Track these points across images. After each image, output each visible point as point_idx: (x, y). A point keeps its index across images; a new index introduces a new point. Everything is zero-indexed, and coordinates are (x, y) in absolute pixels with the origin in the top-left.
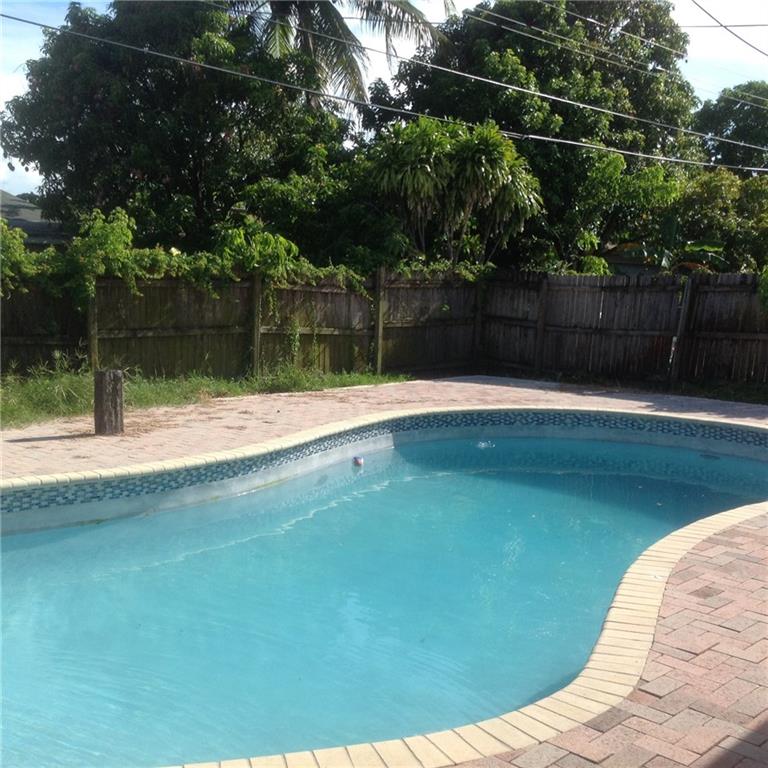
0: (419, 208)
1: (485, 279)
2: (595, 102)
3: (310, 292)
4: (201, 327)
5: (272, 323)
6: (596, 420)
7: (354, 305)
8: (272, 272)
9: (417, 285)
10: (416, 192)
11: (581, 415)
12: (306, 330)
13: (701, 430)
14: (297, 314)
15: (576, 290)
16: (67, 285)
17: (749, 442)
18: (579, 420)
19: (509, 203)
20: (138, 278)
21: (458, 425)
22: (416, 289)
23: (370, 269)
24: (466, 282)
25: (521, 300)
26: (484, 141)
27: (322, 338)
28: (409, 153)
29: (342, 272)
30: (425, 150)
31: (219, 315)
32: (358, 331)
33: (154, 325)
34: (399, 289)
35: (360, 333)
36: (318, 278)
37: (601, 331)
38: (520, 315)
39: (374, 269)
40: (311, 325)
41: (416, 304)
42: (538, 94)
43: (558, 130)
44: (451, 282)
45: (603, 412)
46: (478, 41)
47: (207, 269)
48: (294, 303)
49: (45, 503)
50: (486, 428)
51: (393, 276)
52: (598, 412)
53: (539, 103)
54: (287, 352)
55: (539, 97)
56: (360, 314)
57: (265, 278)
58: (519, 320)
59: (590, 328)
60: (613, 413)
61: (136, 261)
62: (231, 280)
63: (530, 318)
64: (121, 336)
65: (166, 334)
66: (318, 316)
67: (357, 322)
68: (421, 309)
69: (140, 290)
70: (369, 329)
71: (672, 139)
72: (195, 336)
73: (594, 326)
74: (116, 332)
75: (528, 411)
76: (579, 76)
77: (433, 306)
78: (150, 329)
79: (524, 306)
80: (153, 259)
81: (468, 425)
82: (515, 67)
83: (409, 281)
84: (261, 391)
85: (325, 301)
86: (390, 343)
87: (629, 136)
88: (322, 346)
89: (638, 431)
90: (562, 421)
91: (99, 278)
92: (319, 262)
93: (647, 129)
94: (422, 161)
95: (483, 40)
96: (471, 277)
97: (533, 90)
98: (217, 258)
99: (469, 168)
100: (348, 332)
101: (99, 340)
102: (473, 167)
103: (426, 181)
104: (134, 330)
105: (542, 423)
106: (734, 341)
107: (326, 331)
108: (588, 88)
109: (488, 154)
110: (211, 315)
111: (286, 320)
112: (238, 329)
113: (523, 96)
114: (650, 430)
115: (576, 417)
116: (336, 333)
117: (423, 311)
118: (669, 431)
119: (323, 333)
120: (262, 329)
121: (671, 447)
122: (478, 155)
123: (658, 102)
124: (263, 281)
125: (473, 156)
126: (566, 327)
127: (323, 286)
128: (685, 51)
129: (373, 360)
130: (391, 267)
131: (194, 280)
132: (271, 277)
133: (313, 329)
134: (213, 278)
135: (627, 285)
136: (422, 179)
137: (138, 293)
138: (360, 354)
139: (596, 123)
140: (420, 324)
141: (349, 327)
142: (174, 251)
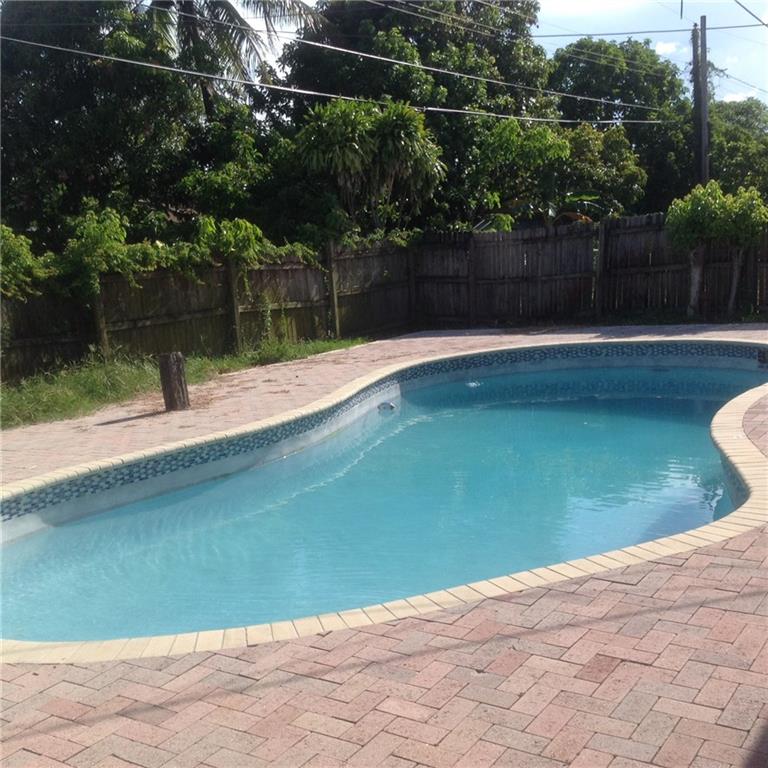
0: (349, 184)
1: (414, 243)
2: (472, 71)
3: (274, 270)
4: (189, 313)
5: (246, 302)
6: (559, 352)
7: (311, 279)
8: (245, 254)
9: (361, 255)
10: (347, 170)
11: (547, 349)
12: (275, 306)
13: (650, 350)
14: (266, 291)
15: (501, 245)
16: (74, 284)
17: (693, 354)
18: (545, 354)
19: (420, 172)
20: (134, 272)
21: (447, 371)
22: (359, 259)
23: (320, 244)
24: (400, 248)
25: (451, 259)
26: (401, 116)
27: (288, 312)
28: (335, 133)
29: (299, 249)
30: (350, 129)
31: (202, 300)
32: (317, 301)
33: (150, 314)
34: (345, 260)
35: (318, 304)
36: (280, 257)
37: (528, 279)
38: (451, 273)
39: (323, 244)
40: (277, 300)
41: (360, 273)
42: (422, 67)
43: (444, 100)
44: (388, 250)
45: (564, 345)
46: (363, 21)
47: (190, 257)
48: (262, 280)
49: (187, 464)
50: (469, 370)
51: (339, 248)
52: (560, 345)
53: (424, 76)
54: (262, 327)
55: (423, 70)
56: (316, 286)
57: (239, 260)
58: (450, 277)
59: (517, 277)
60: (574, 344)
61: (129, 256)
62: (211, 266)
63: (460, 274)
64: (124, 327)
65: (161, 322)
66: (283, 291)
67: (315, 295)
68: (365, 278)
69: (137, 282)
70: (324, 299)
71: (534, 100)
72: (185, 321)
73: (521, 275)
74: (120, 324)
75: (502, 353)
76: (454, 48)
77: (374, 273)
78: (147, 319)
79: (453, 264)
80: (143, 253)
81: (454, 370)
82: (400, 44)
83: (352, 252)
84: (254, 365)
85: (287, 278)
86: (344, 310)
87: (501, 100)
88: (289, 319)
89: (598, 358)
90: (531, 357)
91: (102, 275)
92: (279, 243)
93: (514, 93)
94: (348, 140)
95: (368, 21)
96: (403, 243)
97: (418, 64)
98: (195, 245)
99: (390, 142)
100: (309, 304)
101: (108, 333)
102: (394, 142)
103: (355, 159)
104: (134, 321)
105: (515, 361)
106: (648, 274)
107: (291, 305)
108: (465, 59)
109: (406, 127)
110: (196, 300)
111: (258, 298)
112: (220, 311)
113: (409, 71)
114: (607, 355)
115: (543, 352)
116: (299, 306)
117: (366, 278)
118: (623, 354)
119: (288, 307)
120: (240, 309)
121: (627, 367)
122: (397, 131)
123: (520, 67)
124: (237, 264)
125: (393, 132)
126: (495, 279)
127: (283, 264)
128: (536, 17)
129: (331, 326)
130: (337, 241)
131: (179, 269)
132: (245, 260)
133: (280, 305)
134: (196, 266)
135: (547, 237)
136: (351, 156)
137: (137, 286)
138: (320, 324)
139: (475, 90)
140: (365, 291)
141: (308, 299)
142: (159, 243)
